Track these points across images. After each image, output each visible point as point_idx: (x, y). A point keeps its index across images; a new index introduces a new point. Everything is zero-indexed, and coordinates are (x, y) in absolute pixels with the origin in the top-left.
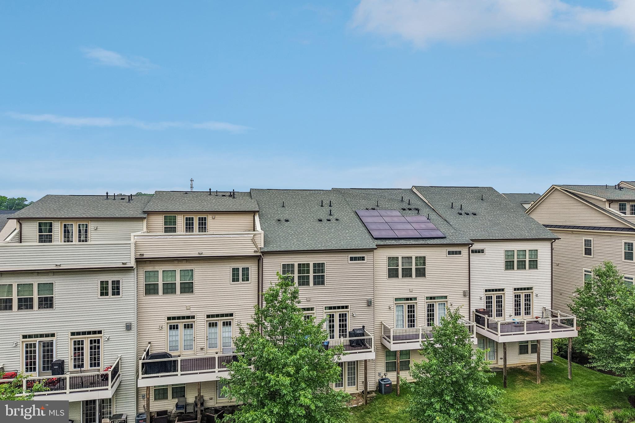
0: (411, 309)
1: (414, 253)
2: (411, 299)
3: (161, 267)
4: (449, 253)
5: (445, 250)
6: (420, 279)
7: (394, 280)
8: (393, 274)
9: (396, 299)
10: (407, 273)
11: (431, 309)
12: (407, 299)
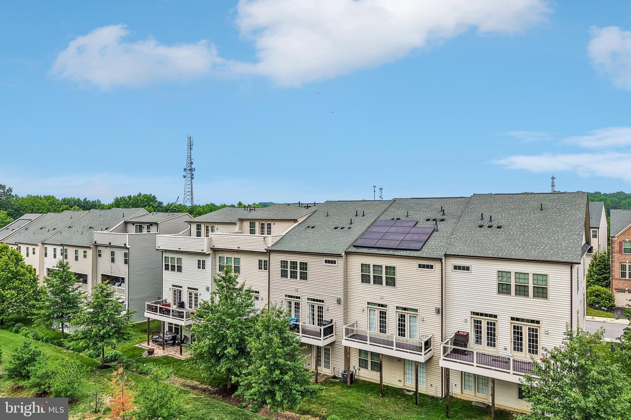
0: (383, 315)
1: (384, 262)
2: (382, 306)
3: (226, 255)
4: (420, 266)
5: (416, 263)
6: (390, 288)
7: (365, 285)
8: (365, 279)
9: (368, 303)
10: (378, 280)
11: (402, 318)
12: (379, 305)
